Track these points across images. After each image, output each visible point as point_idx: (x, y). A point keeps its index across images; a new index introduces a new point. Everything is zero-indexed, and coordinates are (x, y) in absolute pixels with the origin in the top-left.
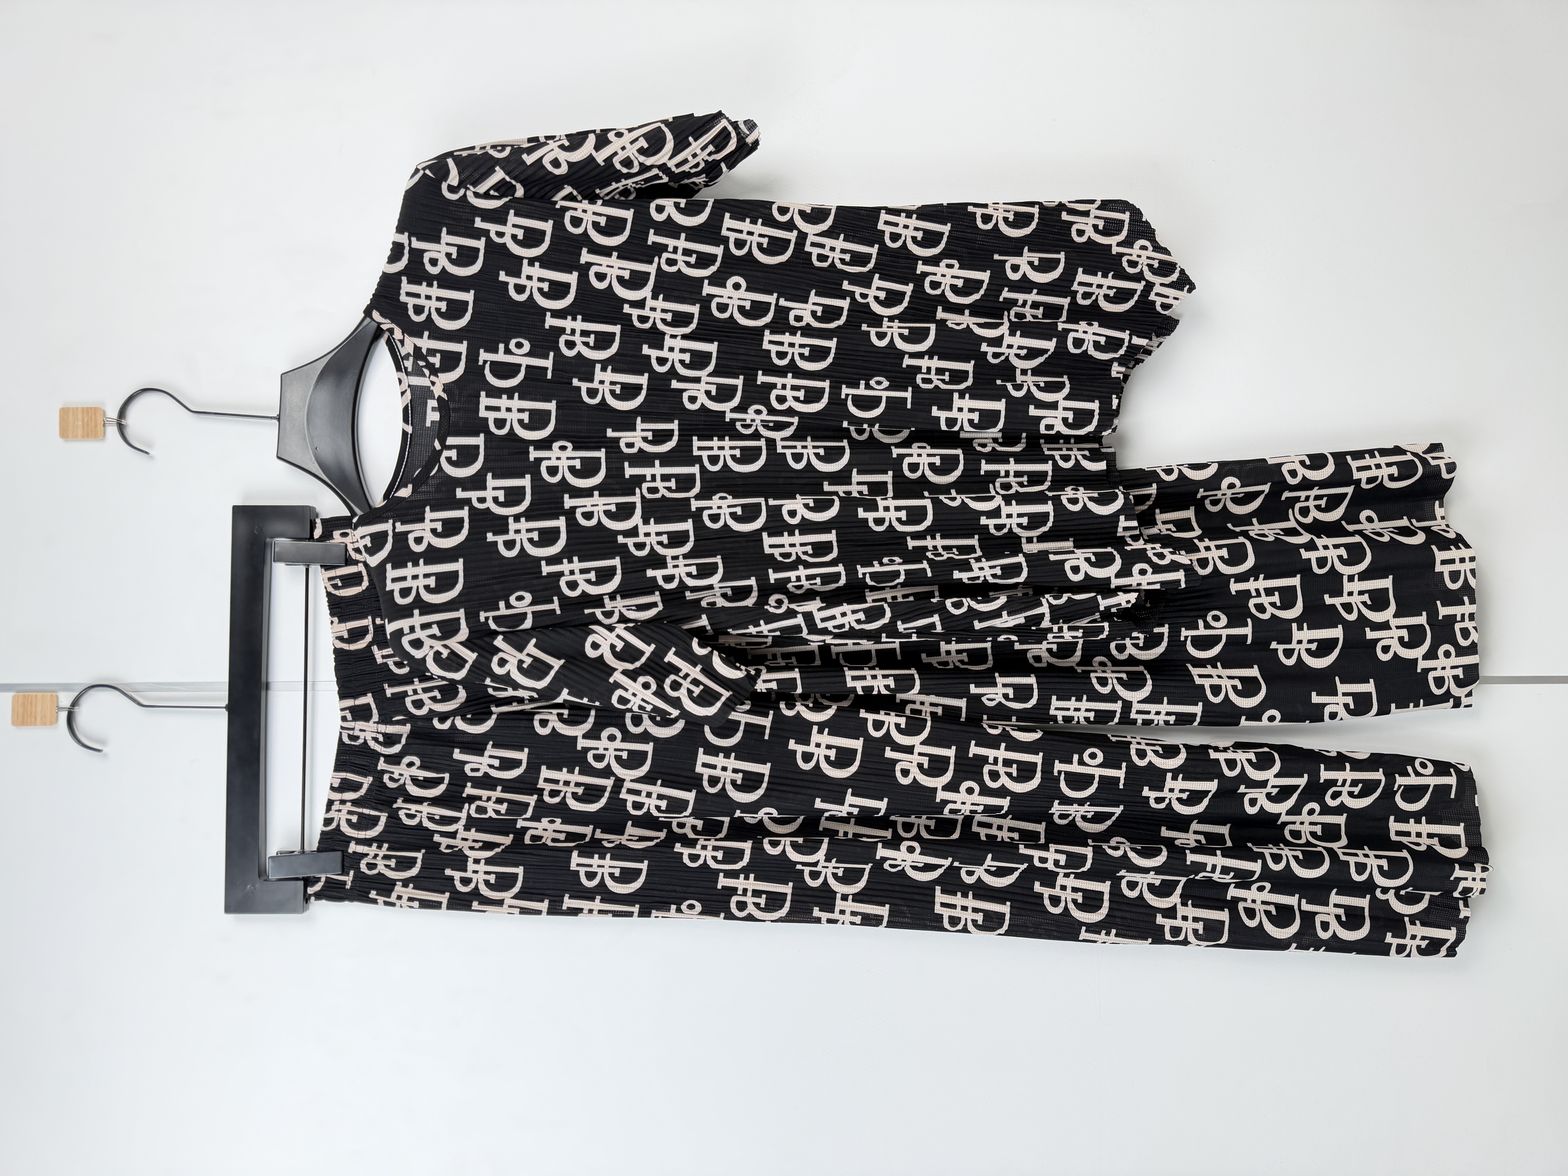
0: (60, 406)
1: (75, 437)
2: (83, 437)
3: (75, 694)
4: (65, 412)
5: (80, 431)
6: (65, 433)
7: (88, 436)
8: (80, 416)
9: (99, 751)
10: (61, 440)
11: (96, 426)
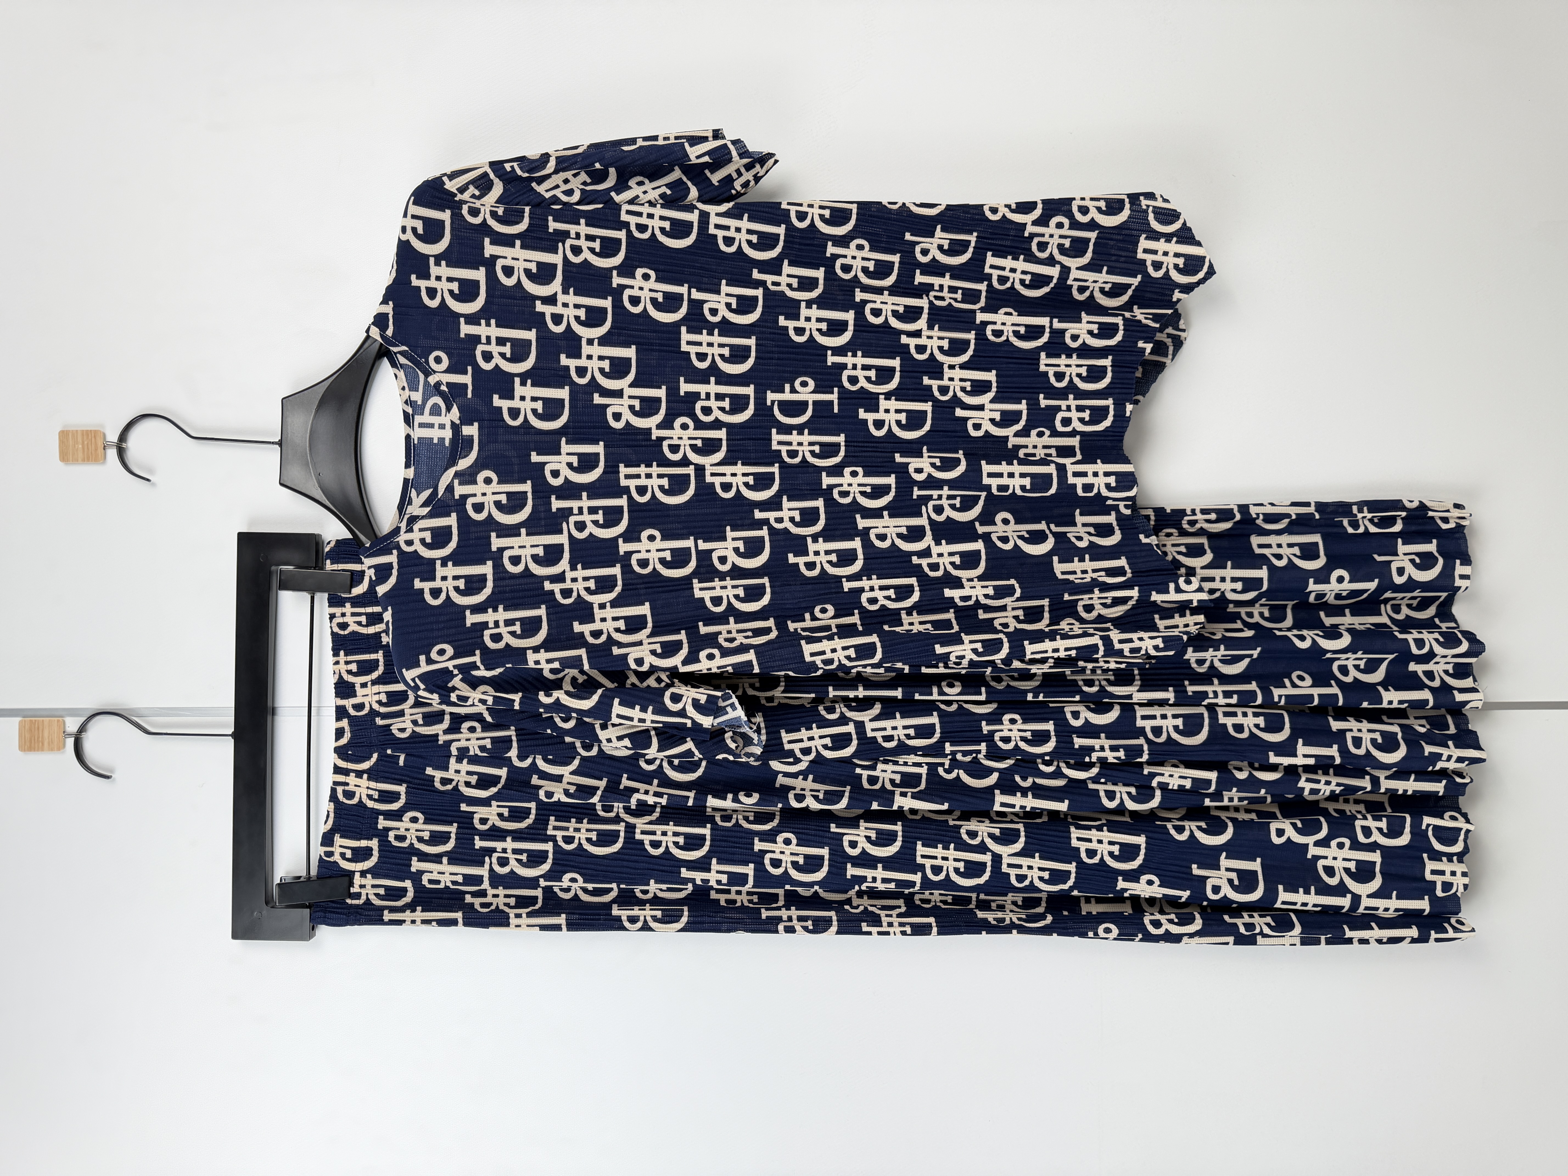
0: (59, 429)
1: (75, 461)
2: (83, 460)
3: (84, 719)
4: (64, 435)
5: (80, 455)
6: (65, 456)
7: (88, 460)
8: (80, 440)
9: (108, 777)
10: (61, 464)
11: (96, 450)
